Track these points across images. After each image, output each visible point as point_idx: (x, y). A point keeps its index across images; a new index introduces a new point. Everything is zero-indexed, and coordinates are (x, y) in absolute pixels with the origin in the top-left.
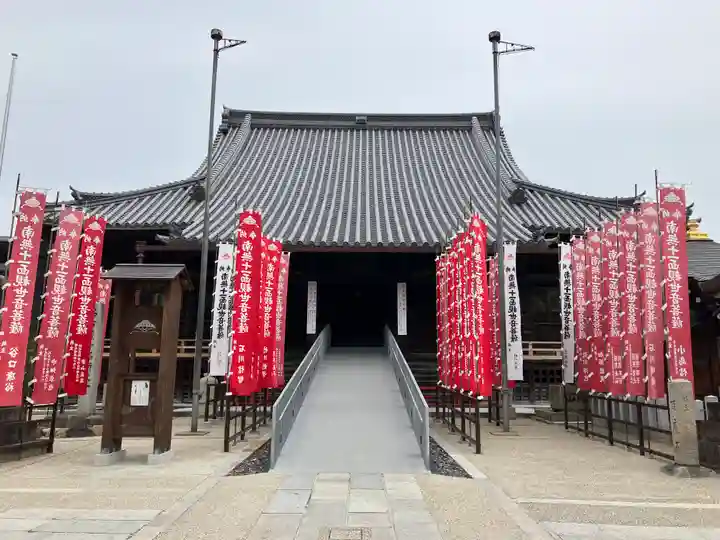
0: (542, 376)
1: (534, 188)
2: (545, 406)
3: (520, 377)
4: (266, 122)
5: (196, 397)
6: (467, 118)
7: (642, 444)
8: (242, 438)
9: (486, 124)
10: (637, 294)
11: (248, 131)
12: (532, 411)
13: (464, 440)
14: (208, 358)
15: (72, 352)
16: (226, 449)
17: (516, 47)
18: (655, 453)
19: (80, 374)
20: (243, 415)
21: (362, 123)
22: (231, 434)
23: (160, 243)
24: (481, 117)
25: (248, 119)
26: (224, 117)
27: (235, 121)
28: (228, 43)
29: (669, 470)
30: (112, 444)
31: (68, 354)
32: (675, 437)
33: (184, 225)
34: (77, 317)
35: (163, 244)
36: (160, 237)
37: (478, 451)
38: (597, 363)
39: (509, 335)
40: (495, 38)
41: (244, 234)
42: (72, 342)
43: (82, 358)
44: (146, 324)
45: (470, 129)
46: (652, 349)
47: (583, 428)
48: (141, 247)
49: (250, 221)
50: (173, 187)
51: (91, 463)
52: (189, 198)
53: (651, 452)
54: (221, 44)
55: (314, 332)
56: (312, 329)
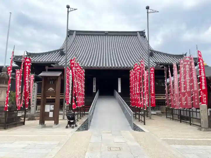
1: (155, 52)
2: (159, 112)
4: (80, 33)
5: (64, 110)
6: (136, 32)
7: (190, 122)
9: (142, 34)
10: (190, 80)
11: (75, 36)
12: (155, 113)
13: (139, 121)
18: (195, 125)
20: (78, 114)
21: (107, 34)
23: (52, 67)
24: (140, 32)
25: (75, 32)
27: (71, 33)
28: (72, 9)
29: (200, 130)
30: (42, 122)
32: (202, 120)
33: (59, 62)
36: (52, 65)
37: (145, 124)
44: (51, 89)
45: (137, 35)
47: (172, 118)
48: (47, 68)
50: (55, 51)
51: (37, 128)
52: (59, 54)
53: (193, 124)
55: (95, 92)
56: (94, 91)
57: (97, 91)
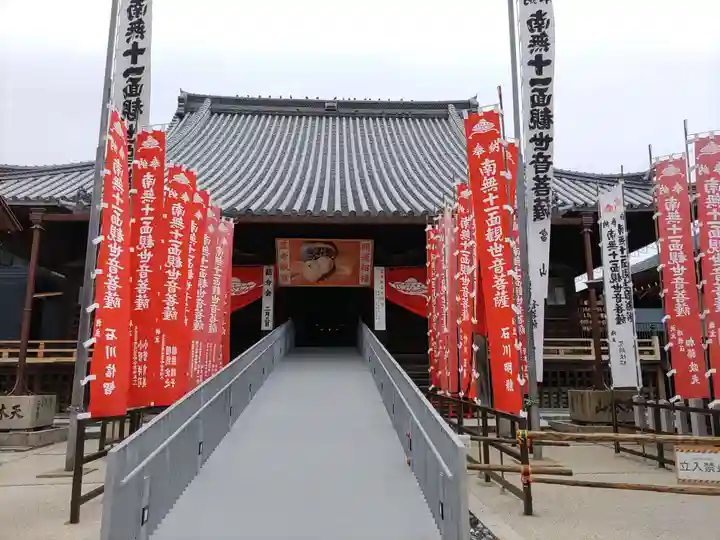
4: (227, 107)
6: (444, 105)
11: (207, 115)
16: (74, 518)
21: (331, 109)
23: (64, 211)
24: (460, 105)
25: (207, 103)
26: (180, 100)
27: (193, 105)
36: (64, 203)
45: (447, 117)
48: (38, 215)
55: (269, 327)
56: (267, 325)
57: (276, 326)
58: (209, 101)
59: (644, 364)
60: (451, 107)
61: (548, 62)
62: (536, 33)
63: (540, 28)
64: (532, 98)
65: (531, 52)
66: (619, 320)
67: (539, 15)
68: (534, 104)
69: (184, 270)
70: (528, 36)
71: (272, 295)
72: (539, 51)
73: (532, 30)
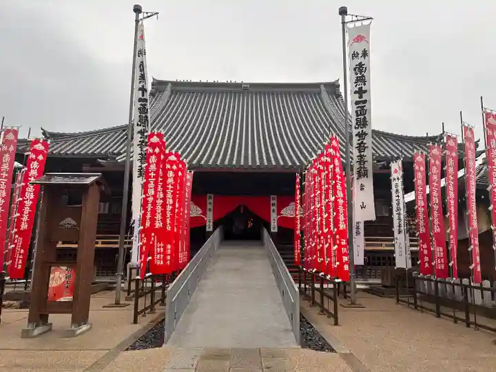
0: (377, 262)
3: (362, 263)
4: (181, 88)
5: (119, 277)
6: (317, 85)
7: (468, 318)
8: (152, 310)
9: (331, 89)
11: (169, 94)
13: (322, 312)
14: (130, 249)
15: (16, 244)
16: (135, 322)
17: (359, 18)
18: (480, 326)
19: (18, 261)
21: (246, 89)
22: (140, 309)
24: (327, 85)
25: (169, 87)
26: (153, 84)
27: (161, 87)
28: (146, 15)
31: (13, 246)
34: (22, 216)
35: (102, 166)
36: (100, 161)
37: (336, 324)
38: (423, 252)
39: (354, 230)
40: (343, 12)
41: (151, 150)
42: (17, 236)
43: (21, 248)
44: (69, 221)
45: (319, 93)
46: (477, 242)
48: (86, 168)
49: (155, 139)
53: (476, 325)
54: (141, 16)
55: (211, 229)
56: (209, 228)
57: (215, 228)
58: (170, 85)
59: (412, 252)
60: (322, 87)
61: (365, 91)
62: (359, 75)
63: (361, 72)
64: (356, 112)
65: (356, 86)
66: (400, 232)
67: (361, 65)
68: (358, 115)
69: (174, 205)
70: (354, 77)
71: (212, 211)
72: (360, 84)
73: (357, 74)
